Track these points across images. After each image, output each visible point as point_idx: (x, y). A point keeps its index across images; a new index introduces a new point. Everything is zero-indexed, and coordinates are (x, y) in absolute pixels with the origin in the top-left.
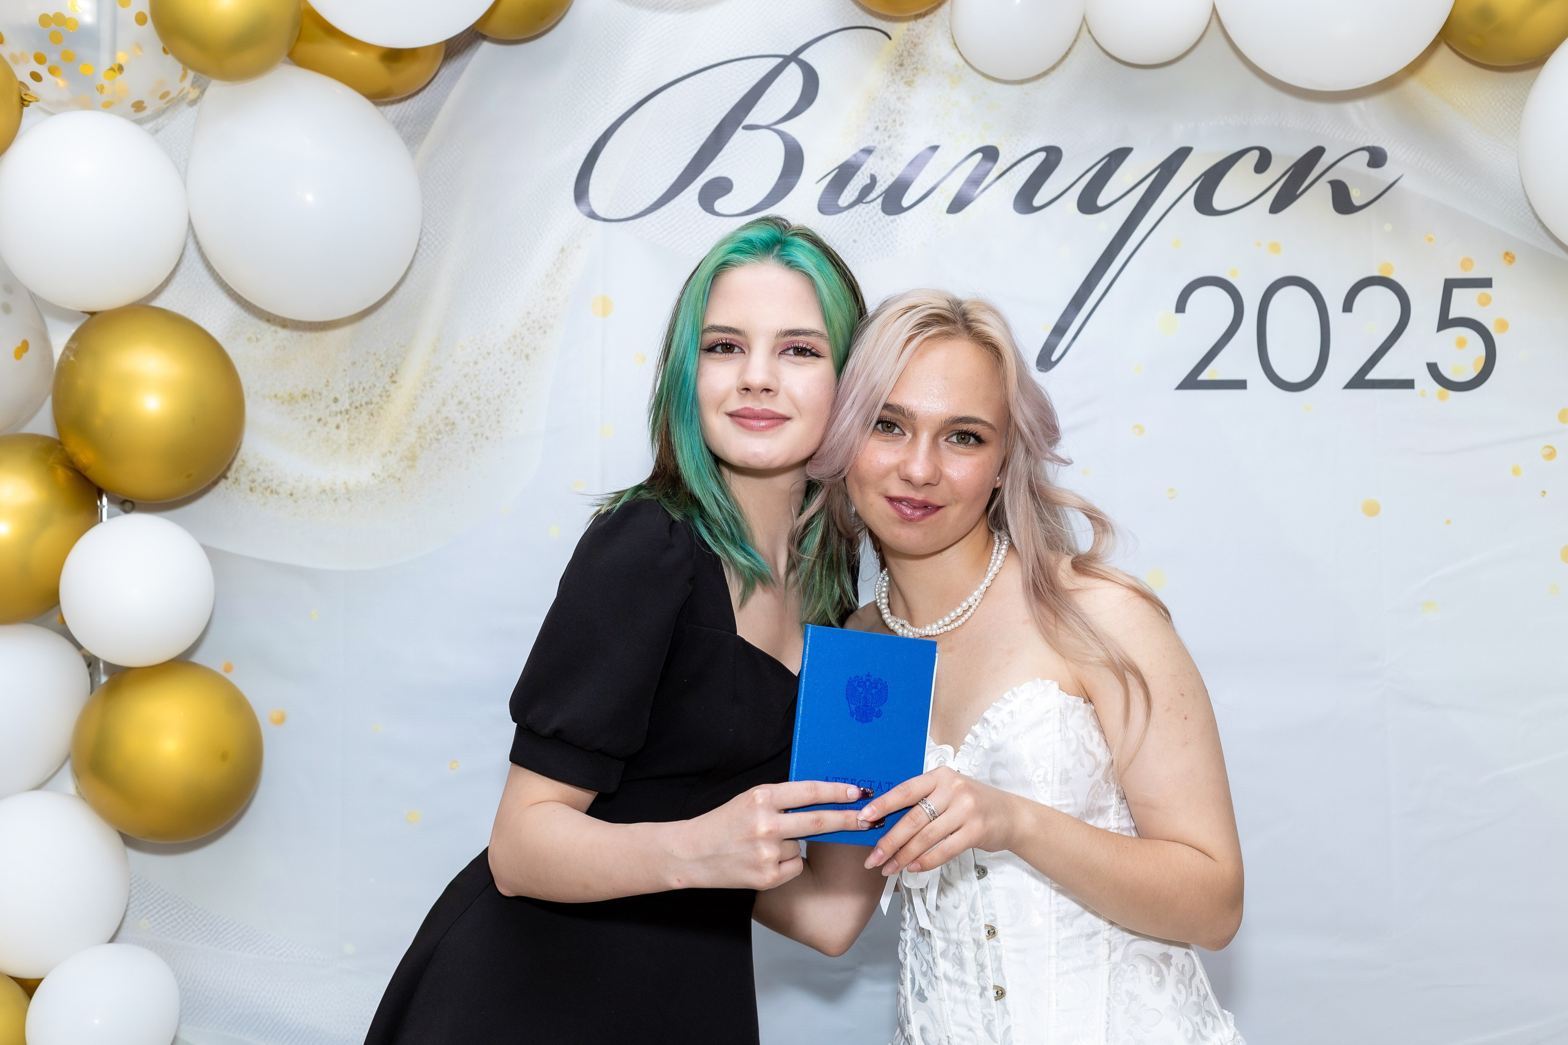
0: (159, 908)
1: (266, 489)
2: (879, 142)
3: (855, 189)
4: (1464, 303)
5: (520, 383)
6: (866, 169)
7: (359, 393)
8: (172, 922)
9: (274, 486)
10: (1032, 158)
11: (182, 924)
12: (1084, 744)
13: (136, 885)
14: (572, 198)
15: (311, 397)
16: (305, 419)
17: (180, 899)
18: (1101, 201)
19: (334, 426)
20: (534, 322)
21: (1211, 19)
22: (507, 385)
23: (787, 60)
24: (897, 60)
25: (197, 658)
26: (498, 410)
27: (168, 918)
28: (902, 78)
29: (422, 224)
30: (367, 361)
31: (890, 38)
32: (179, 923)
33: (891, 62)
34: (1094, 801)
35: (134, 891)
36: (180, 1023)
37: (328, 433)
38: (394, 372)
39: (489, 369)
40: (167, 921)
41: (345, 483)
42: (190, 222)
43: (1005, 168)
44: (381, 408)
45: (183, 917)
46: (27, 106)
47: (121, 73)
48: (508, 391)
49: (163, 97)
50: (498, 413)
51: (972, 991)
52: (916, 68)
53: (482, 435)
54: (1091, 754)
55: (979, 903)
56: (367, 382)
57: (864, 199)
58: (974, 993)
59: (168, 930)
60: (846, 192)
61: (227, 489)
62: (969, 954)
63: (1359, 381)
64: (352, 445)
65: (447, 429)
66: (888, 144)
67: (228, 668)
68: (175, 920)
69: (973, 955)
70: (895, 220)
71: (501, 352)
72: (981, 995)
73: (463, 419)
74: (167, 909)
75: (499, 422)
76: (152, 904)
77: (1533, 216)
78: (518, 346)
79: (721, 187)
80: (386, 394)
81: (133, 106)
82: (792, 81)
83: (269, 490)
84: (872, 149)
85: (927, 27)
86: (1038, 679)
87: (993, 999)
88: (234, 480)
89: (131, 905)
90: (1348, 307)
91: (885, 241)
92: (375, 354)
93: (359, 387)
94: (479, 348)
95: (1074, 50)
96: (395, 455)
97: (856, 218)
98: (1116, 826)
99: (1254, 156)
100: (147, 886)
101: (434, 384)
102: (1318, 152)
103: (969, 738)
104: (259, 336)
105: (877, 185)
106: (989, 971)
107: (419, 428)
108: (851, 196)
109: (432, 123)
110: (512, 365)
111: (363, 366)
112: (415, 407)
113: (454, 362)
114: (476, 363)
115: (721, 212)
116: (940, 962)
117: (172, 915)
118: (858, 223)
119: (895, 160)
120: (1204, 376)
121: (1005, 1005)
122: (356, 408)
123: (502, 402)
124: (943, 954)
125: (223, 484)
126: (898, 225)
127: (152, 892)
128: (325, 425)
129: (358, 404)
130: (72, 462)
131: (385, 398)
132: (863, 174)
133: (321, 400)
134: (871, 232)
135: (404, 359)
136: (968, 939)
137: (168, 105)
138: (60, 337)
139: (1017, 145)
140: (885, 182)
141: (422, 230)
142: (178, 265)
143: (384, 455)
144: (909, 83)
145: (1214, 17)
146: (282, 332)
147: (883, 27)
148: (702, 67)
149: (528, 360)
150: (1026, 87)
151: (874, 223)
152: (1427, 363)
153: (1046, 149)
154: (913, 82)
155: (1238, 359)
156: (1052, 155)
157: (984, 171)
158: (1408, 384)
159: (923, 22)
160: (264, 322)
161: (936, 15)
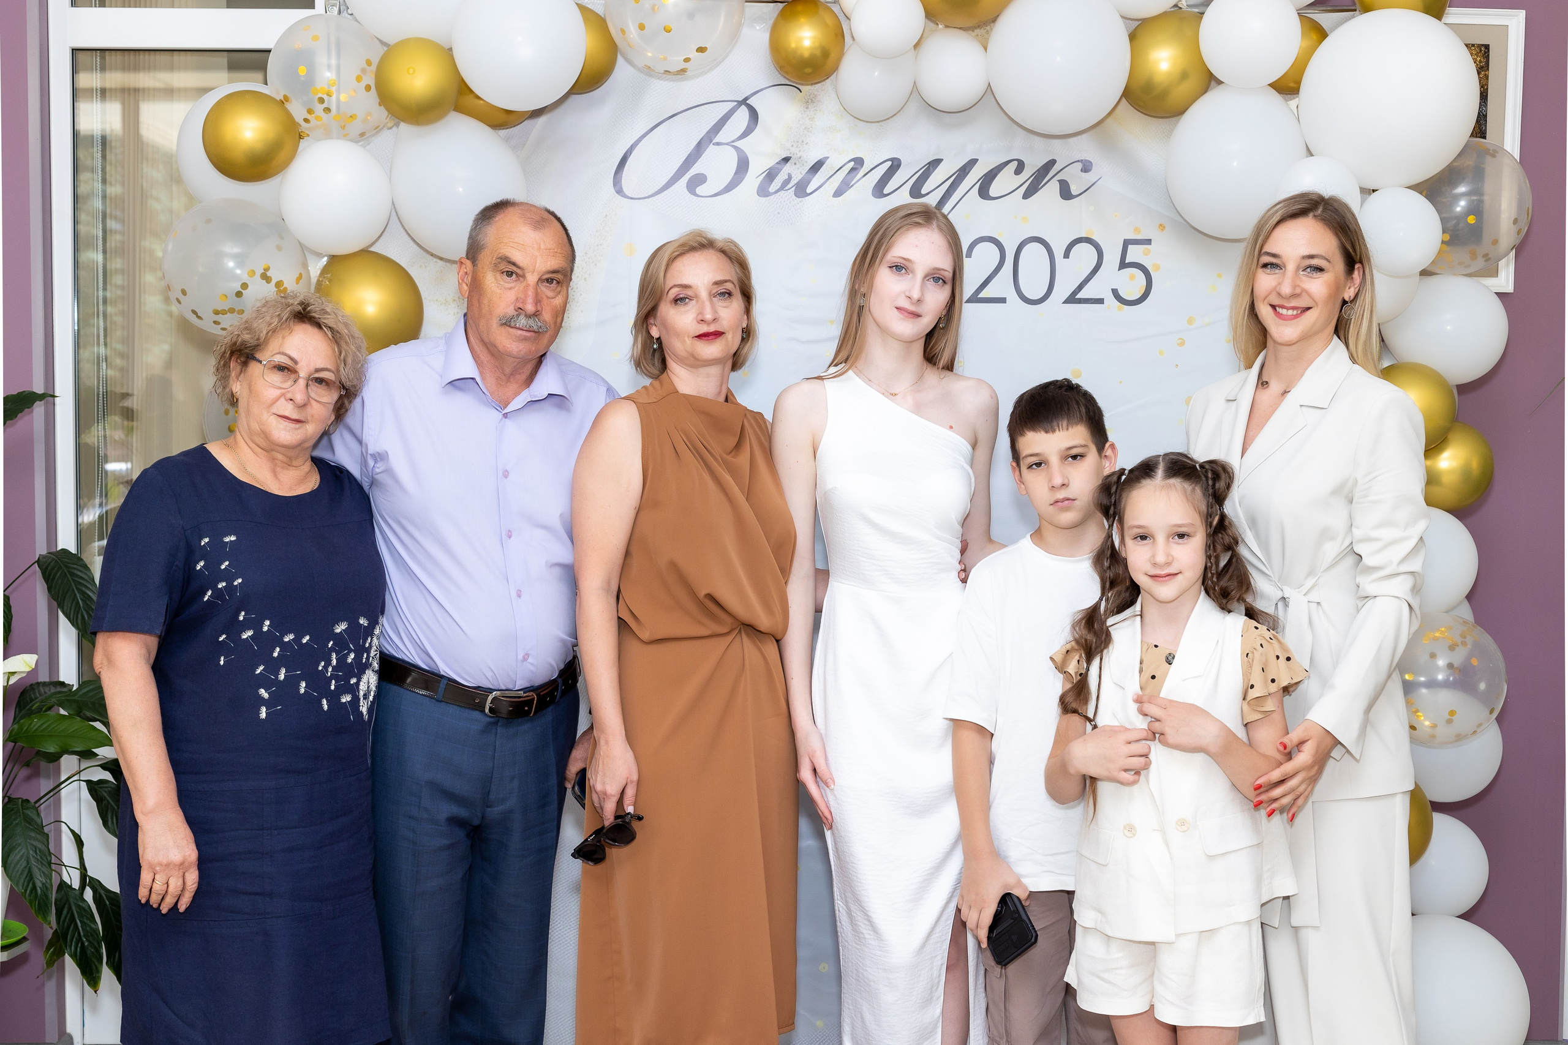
2: (794, 154)
3: (779, 182)
4: (1135, 254)
5: (581, 294)
6: (786, 170)
10: (884, 165)
14: (612, 185)
18: (924, 191)
20: (589, 258)
21: (986, 89)
23: (740, 103)
24: (805, 105)
28: (808, 116)
31: (801, 92)
33: (801, 106)
43: (867, 171)
46: (303, 140)
47: (355, 119)
52: (816, 110)
57: (785, 188)
60: (773, 183)
63: (1072, 299)
66: (799, 155)
70: (802, 200)
79: (700, 179)
81: (359, 135)
82: (742, 116)
84: (789, 158)
85: (825, 85)
90: (1067, 255)
91: (796, 214)
95: (910, 101)
97: (779, 199)
99: (1015, 164)
102: (1052, 162)
104: (426, 265)
105: (792, 180)
108: (776, 186)
115: (700, 194)
118: (781, 202)
119: (803, 165)
120: (981, 295)
126: (804, 203)
132: (784, 173)
134: (788, 208)
137: (378, 132)
138: (316, 268)
139: (875, 157)
140: (797, 178)
142: (386, 227)
144: (812, 119)
146: (441, 263)
147: (797, 86)
148: (689, 107)
149: (586, 281)
150: (881, 123)
151: (790, 203)
152: (1112, 289)
153: (892, 160)
154: (814, 118)
155: (1002, 286)
156: (895, 163)
157: (855, 172)
158: (1100, 301)
159: (819, 84)
160: (432, 257)
161: (828, 81)
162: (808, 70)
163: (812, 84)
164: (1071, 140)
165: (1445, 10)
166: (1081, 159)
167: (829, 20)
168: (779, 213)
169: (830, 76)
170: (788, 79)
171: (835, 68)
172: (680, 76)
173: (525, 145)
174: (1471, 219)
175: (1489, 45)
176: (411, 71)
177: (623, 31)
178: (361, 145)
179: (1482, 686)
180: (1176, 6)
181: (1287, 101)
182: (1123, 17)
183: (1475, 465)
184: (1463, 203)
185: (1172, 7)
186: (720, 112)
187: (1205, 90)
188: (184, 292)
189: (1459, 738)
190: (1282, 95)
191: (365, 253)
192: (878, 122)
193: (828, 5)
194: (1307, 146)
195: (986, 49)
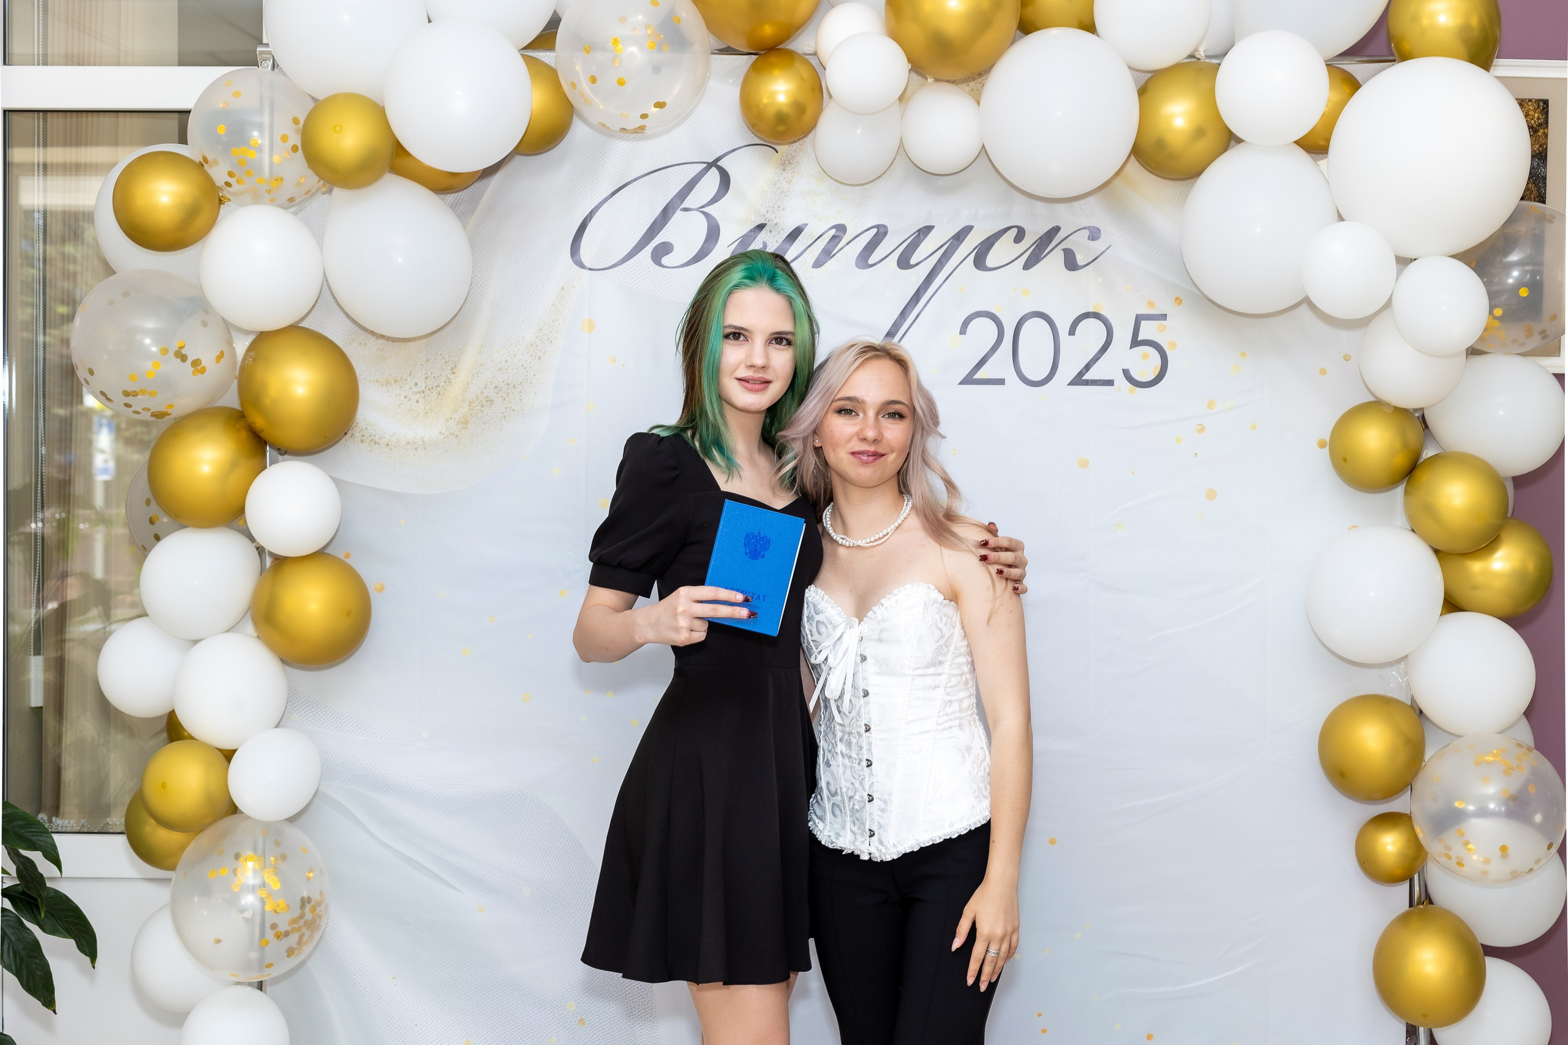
0: (304, 707)
2: (769, 221)
4: (1148, 330)
5: (535, 375)
6: (760, 238)
7: (431, 380)
8: (312, 716)
9: (376, 439)
10: (868, 232)
11: (319, 717)
13: (292, 692)
14: (569, 255)
15: (400, 382)
16: (396, 396)
17: (317, 702)
18: (913, 261)
19: (416, 401)
20: (544, 335)
21: (980, 149)
22: (526, 376)
23: (710, 165)
24: (781, 166)
25: (331, 552)
26: (520, 392)
27: (310, 713)
28: (784, 178)
30: (436, 359)
31: (777, 152)
32: (316, 717)
33: (777, 168)
35: (291, 696)
37: (411, 406)
38: (453, 366)
39: (515, 365)
40: (309, 715)
41: (422, 438)
42: (324, 272)
43: (850, 239)
44: (445, 390)
45: (320, 713)
46: (224, 204)
48: (527, 380)
49: (307, 193)
50: (520, 394)
52: (794, 172)
53: (510, 408)
56: (436, 373)
59: (310, 721)
61: (347, 441)
63: (1079, 380)
64: (427, 414)
65: (488, 404)
66: (774, 222)
67: (347, 556)
68: (314, 714)
71: (523, 355)
73: (498, 397)
74: (309, 708)
75: (521, 400)
76: (299, 705)
78: (533, 351)
79: (665, 248)
80: (449, 381)
81: (288, 200)
82: (713, 178)
83: (373, 442)
84: (765, 225)
85: (802, 145)
88: (351, 437)
89: (289, 703)
90: (1072, 332)
92: (441, 355)
93: (431, 376)
94: (508, 352)
95: (896, 162)
96: (454, 420)
99: (1013, 233)
100: (296, 694)
101: (479, 375)
102: (1056, 230)
104: (366, 342)
107: (470, 403)
109: (478, 203)
110: (530, 363)
111: (433, 362)
112: (467, 389)
113: (492, 360)
114: (506, 361)
115: (666, 265)
117: (312, 712)
119: (779, 232)
120: (978, 376)
122: (429, 389)
123: (523, 387)
125: (344, 440)
127: (300, 697)
128: (409, 400)
129: (430, 387)
130: (249, 426)
131: (447, 383)
132: (758, 241)
133: (406, 384)
135: (460, 358)
137: (309, 196)
138: (241, 346)
139: (858, 224)
140: (772, 247)
142: (317, 301)
143: (447, 420)
144: (789, 182)
146: (381, 341)
147: (772, 146)
148: (654, 169)
149: (540, 360)
150: (865, 186)
152: (1123, 370)
153: (877, 226)
154: (791, 181)
155: (999, 365)
156: (882, 230)
157: (838, 240)
158: (1109, 383)
159: (797, 144)
160: (369, 334)
161: (805, 139)
162: (781, 128)
163: (789, 144)
164: (1075, 204)
165: (1492, 60)
166: (1091, 225)
167: (805, 72)
169: (808, 134)
170: (762, 139)
171: (812, 126)
172: (640, 135)
173: (474, 210)
174: (1524, 292)
175: (1548, 100)
176: (338, 129)
177: (574, 85)
178: (293, 213)
179: (1538, 818)
180: (1191, 56)
181: (1316, 160)
182: (1130, 68)
183: (1531, 566)
184: (1515, 273)
185: (1187, 58)
186: (688, 174)
187: (1225, 149)
188: (91, 372)
189: (1515, 875)
190: (1313, 155)
191: (294, 329)
192: (862, 185)
193: (806, 57)
194: (1338, 211)
195: (979, 103)
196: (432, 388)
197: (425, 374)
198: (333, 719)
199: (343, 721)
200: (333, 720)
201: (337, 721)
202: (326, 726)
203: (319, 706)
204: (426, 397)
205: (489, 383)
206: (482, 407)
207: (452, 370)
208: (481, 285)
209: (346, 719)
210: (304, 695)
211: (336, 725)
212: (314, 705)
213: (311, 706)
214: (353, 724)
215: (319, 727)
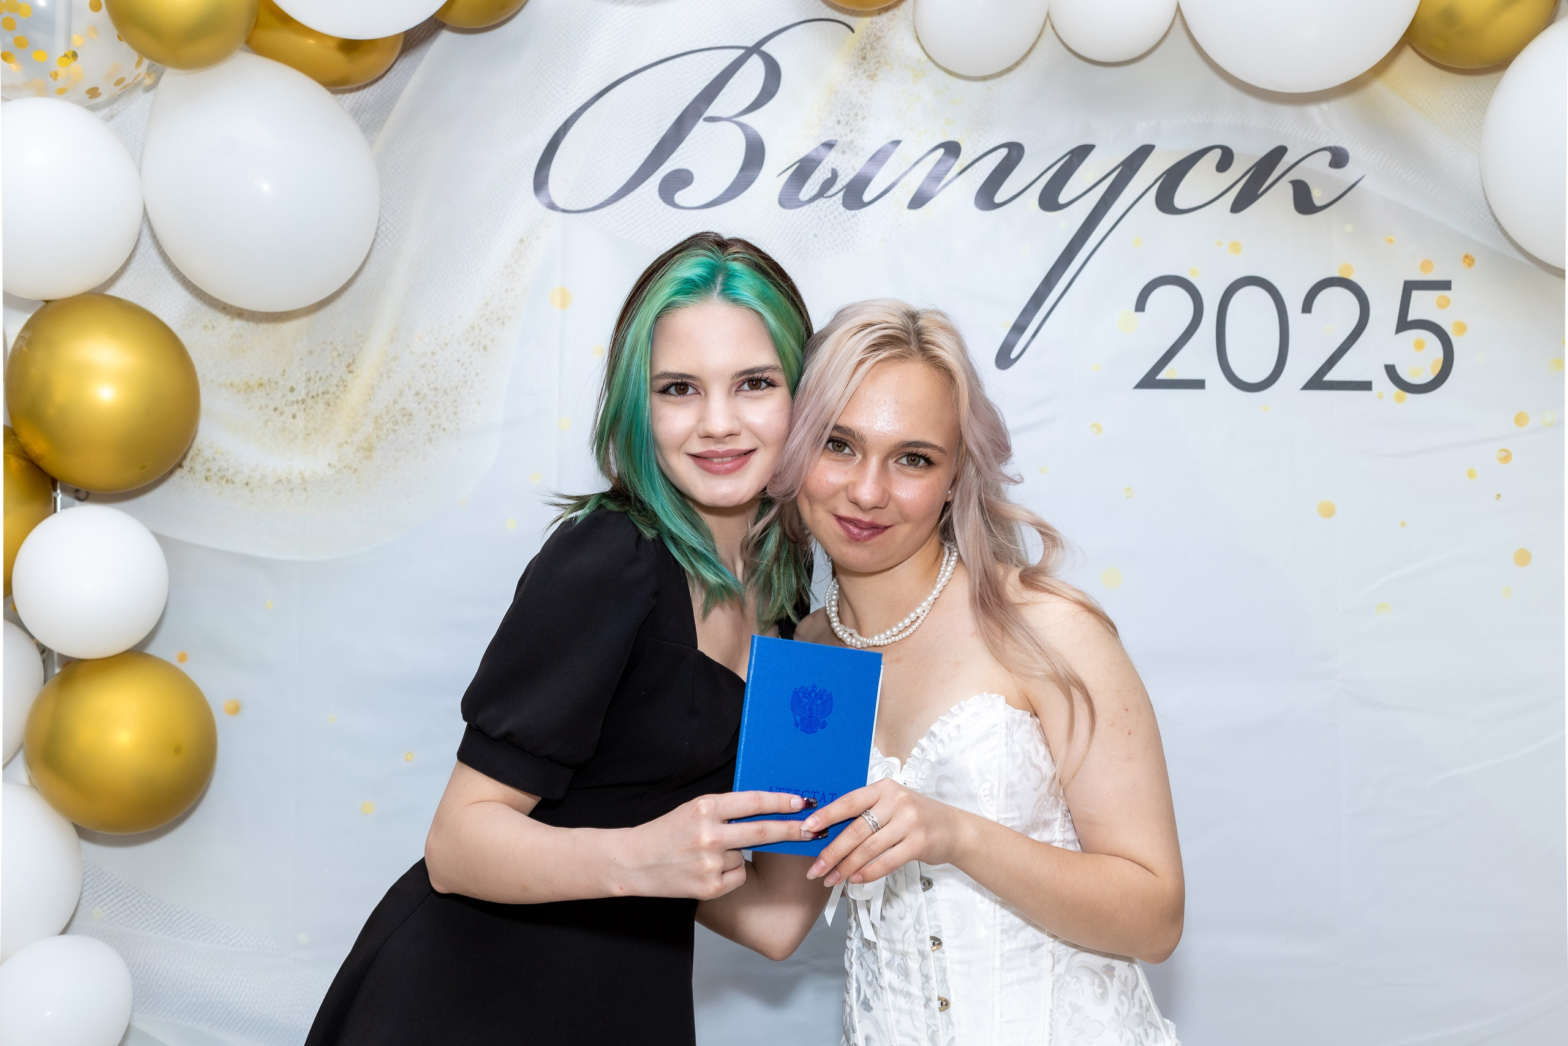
0: (113, 896)
1: (222, 478)
2: (841, 136)
3: (816, 183)
4: (1423, 305)
5: (477, 374)
6: (827, 163)
7: (315, 382)
8: (125, 911)
9: (229, 475)
10: (993, 154)
11: (136, 912)
12: (1030, 758)
13: (89, 873)
14: (532, 188)
15: (268, 387)
16: (261, 407)
17: (134, 888)
18: (1063, 199)
19: (291, 415)
20: (492, 313)
21: (1174, 20)
22: (464, 376)
23: (749, 52)
24: (860, 53)
25: (152, 650)
26: (455, 401)
27: (122, 906)
28: (865, 71)
29: (380, 213)
30: (324, 350)
31: (853, 31)
32: (133, 912)
33: (854, 55)
34: (1040, 814)
35: (88, 880)
36: (133, 1011)
37: (284, 423)
38: (351, 361)
39: (446, 360)
40: (121, 910)
41: (301, 473)
43: (966, 164)
44: (338, 398)
45: (137, 905)
47: (75, 60)
48: (465, 382)
49: (119, 82)
50: (455, 404)
51: (916, 1002)
52: (879, 62)
53: (439, 426)
54: (1038, 768)
55: (924, 915)
56: (324, 371)
57: (825, 193)
58: (919, 1004)
59: (122, 918)
60: (807, 186)
61: (182, 478)
62: (914, 965)
63: (1317, 382)
64: (308, 435)
65: (404, 420)
66: (849, 138)
67: (183, 658)
68: (129, 908)
69: (917, 966)
70: (856, 215)
71: (459, 344)
72: (926, 1006)
73: (420, 409)
74: (120, 898)
75: (456, 414)
76: (105, 893)
77: (1493, 219)
78: (476, 337)
79: (681, 179)
80: (343, 384)
81: (88, 92)
82: (754, 72)
83: (224, 479)
84: (834, 143)
85: (891, 21)
86: (985, 693)
87: (938, 1010)
88: (189, 469)
89: (85, 894)
90: (1307, 307)
91: (846, 236)
92: (332, 343)
93: (316, 377)
94: (436, 339)
95: (1038, 46)
96: (352, 445)
97: (816, 213)
98: (1062, 838)
99: (1216, 154)
100: (100, 875)
101: (391, 374)
102: (1280, 151)
103: (915, 751)
104: (215, 324)
105: (839, 179)
106: (933, 982)
107: (376, 418)
108: (811, 191)
109: (391, 111)
110: (470, 357)
111: (320, 355)
112: (372, 397)
113: (411, 352)
114: (433, 354)
115: (681, 204)
116: (886, 972)
117: (125, 904)
118: (819, 217)
119: (857, 154)
120: (1163, 375)
121: (949, 1016)
122: (313, 397)
123: (459, 393)
124: (889, 964)
125: (178, 473)
126: (859, 220)
127: (106, 881)
128: (281, 414)
129: (314, 394)
130: (26, 453)
131: (341, 388)
132: (824, 168)
133: (277, 389)
134: (832, 226)
135: (361, 349)
136: (913, 950)
137: (124, 90)
138: (12, 325)
139: (979, 141)
140: (846, 176)
141: (379, 220)
142: (133, 251)
143: (340, 445)
144: (872, 77)
145: (1178, 14)
146: (237, 322)
147: (847, 21)
148: (663, 58)
149: (486, 351)
150: (989, 83)
151: (835, 218)
152: (1385, 365)
153: (1009, 145)
154: (875, 76)
155: (1197, 360)
156: (1014, 151)
157: (946, 166)
158: (1366, 386)
159: (884, 16)
160: (220, 311)
161: (895, 11)
163: (871, 17)
166: (1329, 145)
168: (815, 236)
170: (834, 8)
173: (385, 120)
186: (716, 65)
187: (1549, 21)
191: (97, 298)
192: (985, 79)
196: (318, 395)
197: (306, 374)
198: (158, 914)
199: (175, 918)
200: (157, 918)
201: (165, 919)
202: (146, 927)
203: (137, 894)
204: (307, 410)
205: (407, 388)
206: (395, 425)
207: (348, 367)
208: (394, 236)
209: (179, 915)
210: (112, 878)
211: (163, 926)
212: (129, 894)
213: (124, 895)
214: (189, 924)
215: (137, 928)
